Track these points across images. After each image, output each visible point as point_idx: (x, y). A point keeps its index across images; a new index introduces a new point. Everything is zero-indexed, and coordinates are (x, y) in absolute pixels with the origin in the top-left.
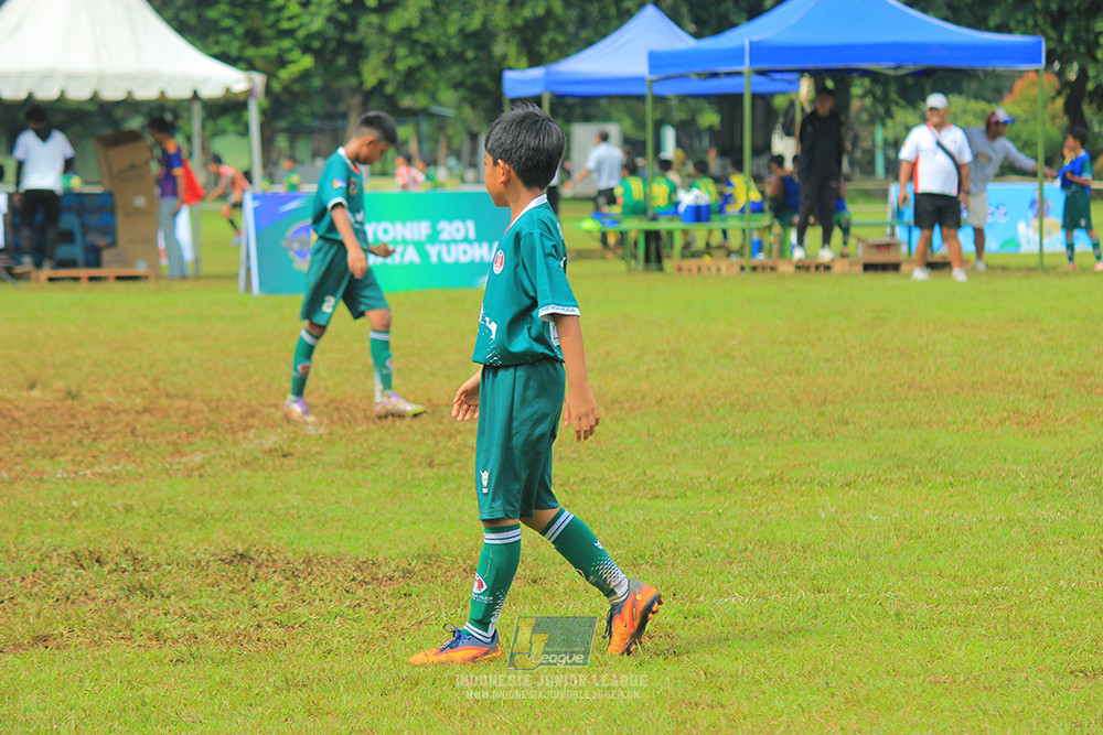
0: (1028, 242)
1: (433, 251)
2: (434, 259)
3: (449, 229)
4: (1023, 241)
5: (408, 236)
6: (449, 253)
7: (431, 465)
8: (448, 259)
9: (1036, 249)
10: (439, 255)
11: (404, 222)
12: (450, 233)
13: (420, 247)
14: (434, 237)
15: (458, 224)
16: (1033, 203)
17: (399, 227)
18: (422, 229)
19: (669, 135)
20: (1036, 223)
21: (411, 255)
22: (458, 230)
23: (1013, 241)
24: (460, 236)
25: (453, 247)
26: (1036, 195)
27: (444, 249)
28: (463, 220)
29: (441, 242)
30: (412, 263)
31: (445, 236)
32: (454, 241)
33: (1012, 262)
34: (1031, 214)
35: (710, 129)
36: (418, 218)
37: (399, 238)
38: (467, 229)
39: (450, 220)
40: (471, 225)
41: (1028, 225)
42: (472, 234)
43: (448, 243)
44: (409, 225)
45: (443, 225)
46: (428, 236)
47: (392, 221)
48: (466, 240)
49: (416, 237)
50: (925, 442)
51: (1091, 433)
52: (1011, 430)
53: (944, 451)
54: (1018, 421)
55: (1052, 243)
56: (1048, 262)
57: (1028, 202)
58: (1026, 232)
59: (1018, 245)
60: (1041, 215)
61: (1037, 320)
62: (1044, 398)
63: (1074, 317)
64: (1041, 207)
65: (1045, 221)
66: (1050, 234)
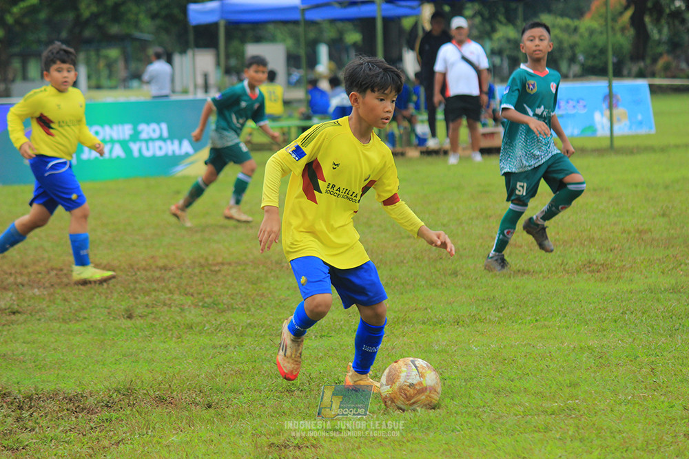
0: (603, 127)
1: (135, 147)
2: (136, 154)
3: (147, 130)
4: (599, 127)
5: (115, 136)
6: (148, 149)
7: (130, 317)
8: (147, 154)
9: (607, 133)
10: (140, 150)
11: (111, 126)
12: (148, 133)
13: (124, 144)
14: (135, 137)
15: (154, 126)
16: (605, 98)
17: (107, 129)
18: (125, 131)
19: (323, 51)
20: (607, 113)
21: (118, 151)
22: (154, 131)
23: (591, 128)
24: (156, 135)
25: (151, 144)
26: (607, 91)
27: (144, 145)
28: (158, 123)
29: (141, 140)
30: (118, 157)
31: (144, 136)
32: (152, 140)
33: (589, 144)
34: (605, 106)
35: (355, 45)
36: (122, 122)
37: (108, 138)
38: (161, 130)
39: (148, 123)
40: (164, 126)
41: (602, 114)
42: (165, 134)
43: (147, 141)
44: (115, 128)
45: (142, 127)
46: (131, 136)
47: (102, 125)
48: (161, 138)
49: (121, 137)
50: (517, 288)
51: (646, 277)
52: (585, 276)
53: (532, 295)
54: (590, 269)
55: (621, 129)
56: (617, 143)
57: (601, 97)
58: (600, 120)
59: (595, 131)
60: (611, 107)
61: (608, 189)
62: (611, 250)
63: (636, 186)
64: (611, 100)
65: (615, 112)
66: (619, 120)
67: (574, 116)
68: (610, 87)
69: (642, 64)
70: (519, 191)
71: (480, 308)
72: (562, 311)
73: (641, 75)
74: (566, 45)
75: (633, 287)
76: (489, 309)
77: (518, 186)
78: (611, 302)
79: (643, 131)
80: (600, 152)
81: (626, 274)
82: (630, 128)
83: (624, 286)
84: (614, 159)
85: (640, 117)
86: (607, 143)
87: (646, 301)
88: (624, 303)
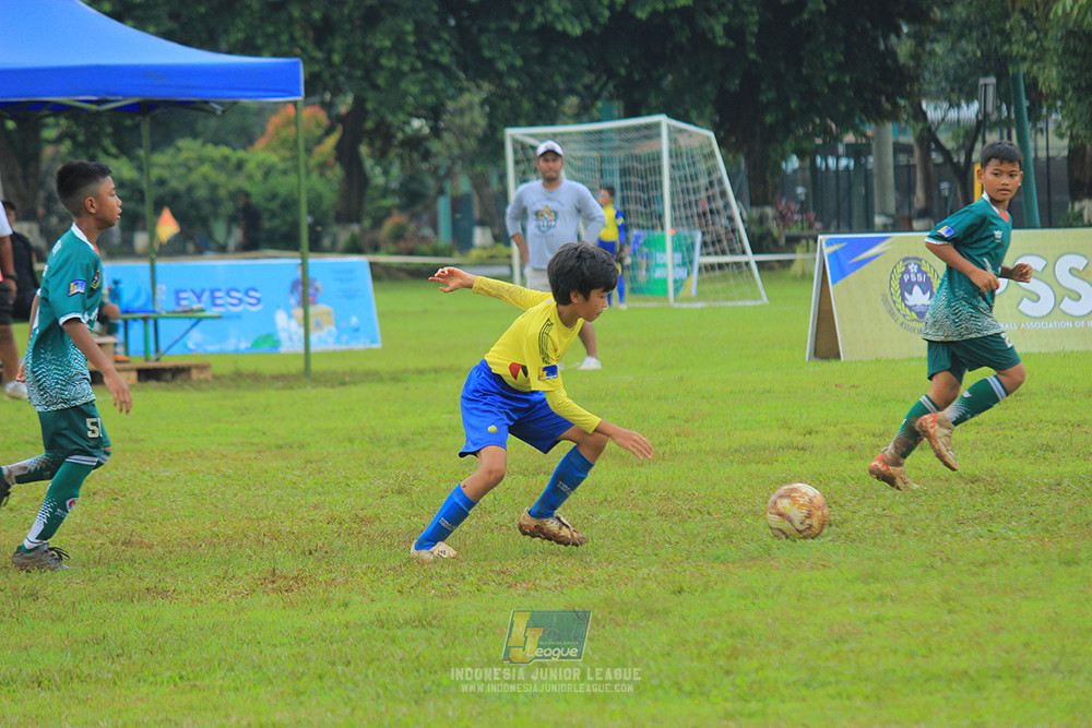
0: (291, 339)
4: (283, 336)
9: (300, 349)
16: (294, 285)
20: (299, 312)
23: (270, 340)
26: (298, 274)
33: (268, 367)
41: (290, 316)
50: (146, 619)
51: (373, 600)
52: (265, 600)
53: (173, 631)
54: (275, 585)
55: (323, 340)
56: (316, 366)
57: (287, 285)
58: (287, 325)
59: (276, 344)
60: (305, 302)
61: (302, 447)
62: (310, 553)
63: (351, 441)
64: (304, 291)
65: (312, 310)
66: (319, 326)
67: (238, 316)
68: (304, 266)
69: (355, 228)
70: (93, 432)
71: (80, 656)
72: (226, 660)
73: (354, 248)
74: (222, 193)
75: (351, 616)
76: (95, 658)
77: (89, 425)
78: (313, 643)
79: (360, 345)
80: (285, 380)
81: (339, 594)
82: (338, 340)
83: (334, 616)
84: (312, 392)
85: (354, 320)
86: (299, 365)
87: (374, 642)
88: (335, 646)
